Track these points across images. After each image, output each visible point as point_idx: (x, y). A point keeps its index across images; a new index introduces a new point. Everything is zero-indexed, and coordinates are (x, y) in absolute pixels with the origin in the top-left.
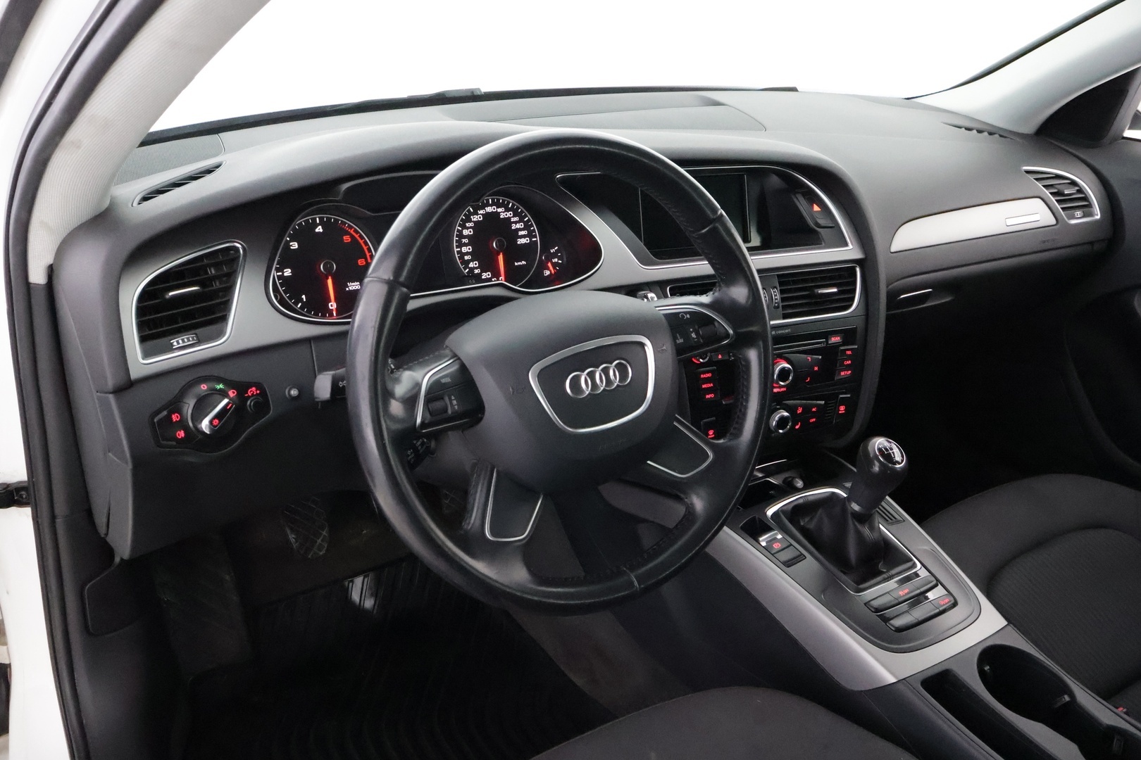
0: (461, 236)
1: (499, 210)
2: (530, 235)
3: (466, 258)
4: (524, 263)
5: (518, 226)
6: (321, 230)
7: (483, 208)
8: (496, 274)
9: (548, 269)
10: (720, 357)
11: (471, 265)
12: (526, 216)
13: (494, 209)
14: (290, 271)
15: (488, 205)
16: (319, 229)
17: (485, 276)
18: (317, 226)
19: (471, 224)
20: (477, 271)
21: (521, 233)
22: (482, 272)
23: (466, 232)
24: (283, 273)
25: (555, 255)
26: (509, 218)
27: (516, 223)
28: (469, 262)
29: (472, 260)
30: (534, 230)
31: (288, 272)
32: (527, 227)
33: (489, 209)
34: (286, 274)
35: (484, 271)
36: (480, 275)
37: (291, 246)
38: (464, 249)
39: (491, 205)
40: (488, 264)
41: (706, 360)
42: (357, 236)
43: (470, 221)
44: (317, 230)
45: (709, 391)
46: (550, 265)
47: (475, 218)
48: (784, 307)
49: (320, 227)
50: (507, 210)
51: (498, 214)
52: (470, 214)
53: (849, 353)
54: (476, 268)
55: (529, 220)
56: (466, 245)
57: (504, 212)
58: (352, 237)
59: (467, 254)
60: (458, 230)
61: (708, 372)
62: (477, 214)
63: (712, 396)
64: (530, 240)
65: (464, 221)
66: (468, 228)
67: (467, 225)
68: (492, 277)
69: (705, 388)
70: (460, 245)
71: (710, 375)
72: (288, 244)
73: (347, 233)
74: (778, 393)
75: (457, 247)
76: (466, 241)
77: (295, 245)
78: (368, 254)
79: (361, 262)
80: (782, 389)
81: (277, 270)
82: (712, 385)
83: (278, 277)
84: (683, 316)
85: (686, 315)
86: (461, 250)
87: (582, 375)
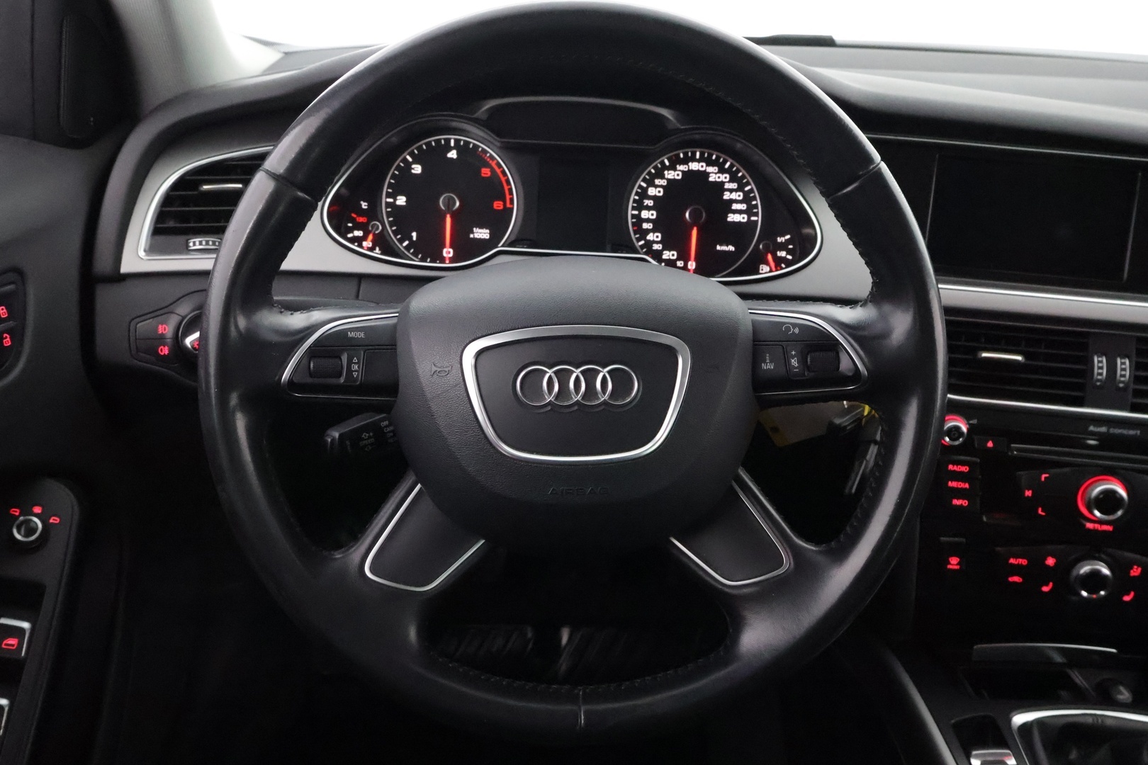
0: (643, 194)
1: (710, 169)
2: (749, 212)
3: (645, 226)
4: (731, 248)
5: (734, 196)
6: (454, 156)
7: (686, 161)
8: (684, 256)
9: (767, 263)
10: (990, 444)
11: (650, 237)
12: (748, 183)
13: (702, 166)
14: (405, 199)
15: (693, 159)
16: (453, 154)
17: (667, 255)
18: (450, 149)
19: (664, 182)
20: (657, 247)
21: (735, 206)
22: (664, 249)
23: (652, 191)
24: (395, 200)
25: (783, 247)
26: (723, 183)
27: (731, 191)
28: (648, 231)
29: (654, 230)
30: (756, 206)
31: (401, 201)
32: (747, 199)
33: (694, 166)
34: (398, 202)
35: (667, 246)
36: (660, 252)
37: (413, 169)
38: (645, 214)
39: (699, 161)
40: (675, 239)
41: (957, 443)
42: (498, 171)
43: (662, 177)
44: (449, 155)
45: (959, 493)
46: (770, 257)
47: (670, 175)
48: (1137, 393)
49: (454, 151)
50: (722, 171)
51: (706, 174)
52: (665, 168)
54: (657, 242)
55: (751, 191)
56: (648, 208)
57: (716, 173)
58: (493, 171)
59: (648, 220)
60: (640, 187)
61: (963, 464)
62: (675, 169)
63: (965, 503)
64: (749, 218)
65: (653, 177)
66: (656, 186)
67: (656, 181)
68: (678, 259)
69: (953, 488)
70: (640, 206)
71: (965, 469)
72: (408, 165)
73: (487, 165)
74: (1095, 531)
75: (634, 208)
76: (650, 203)
77: (417, 169)
78: (508, 197)
79: (498, 205)
80: (1106, 528)
81: (388, 195)
82: (967, 486)
83: (388, 205)
84: (788, 329)
85: (794, 329)
86: (640, 213)
87: (546, 372)
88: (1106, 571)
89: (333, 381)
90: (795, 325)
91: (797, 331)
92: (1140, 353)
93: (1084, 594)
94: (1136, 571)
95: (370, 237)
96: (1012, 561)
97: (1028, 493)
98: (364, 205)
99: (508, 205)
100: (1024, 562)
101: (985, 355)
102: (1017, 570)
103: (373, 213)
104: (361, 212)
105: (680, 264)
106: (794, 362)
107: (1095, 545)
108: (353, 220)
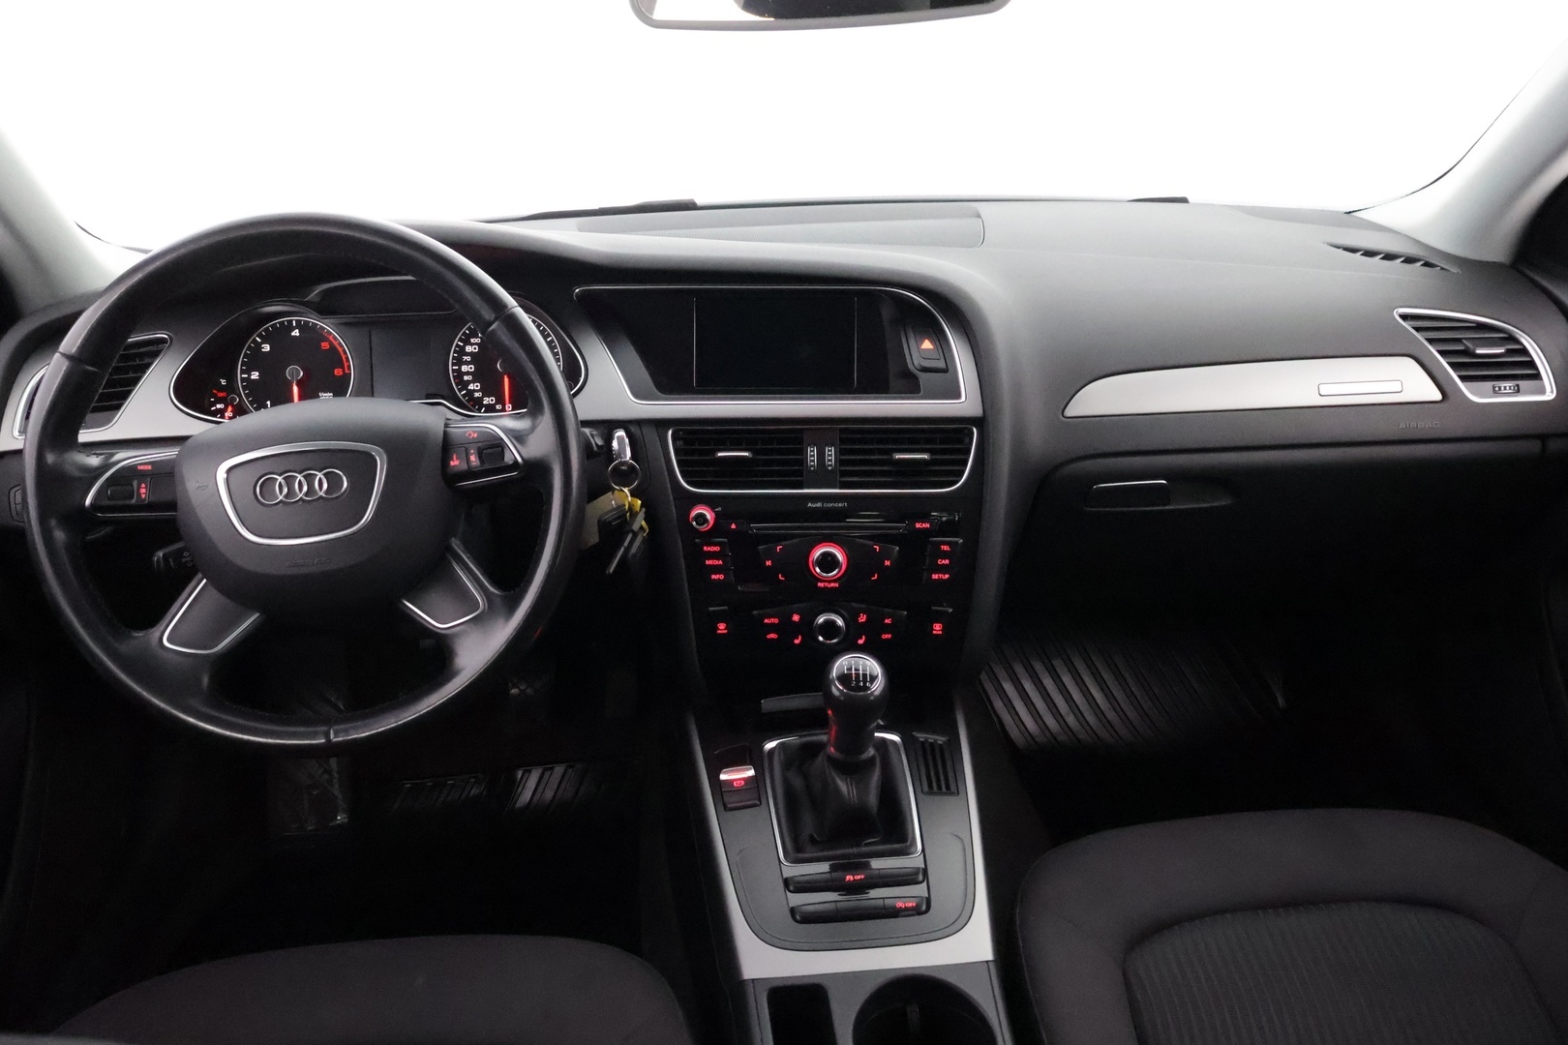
0: (461, 351)
3: (466, 378)
6: (298, 334)
8: (500, 400)
10: (733, 526)
11: (471, 387)
14: (257, 374)
16: (296, 333)
17: (487, 401)
18: (294, 329)
19: (478, 340)
20: (477, 395)
22: (483, 396)
23: (468, 349)
24: (250, 375)
28: (469, 382)
29: (473, 381)
31: (255, 375)
34: (252, 377)
35: (486, 394)
36: (480, 400)
37: (263, 348)
38: (464, 368)
40: (492, 387)
42: (336, 343)
43: (477, 336)
44: (293, 334)
45: (716, 569)
48: (843, 474)
49: (297, 331)
53: (946, 548)
54: (477, 391)
55: (553, 341)
56: (467, 363)
58: (331, 344)
59: (468, 373)
60: (458, 346)
61: (715, 545)
63: (722, 577)
65: (468, 337)
66: (472, 344)
67: (472, 340)
68: (496, 403)
69: (710, 565)
70: (459, 362)
71: (717, 549)
72: (259, 346)
73: (326, 340)
74: (825, 588)
75: (454, 364)
76: (468, 358)
77: (267, 348)
78: (346, 364)
79: (338, 372)
80: (833, 585)
81: (243, 372)
82: (721, 562)
83: (243, 380)
84: (470, 435)
86: (460, 368)
87: (277, 479)
88: (840, 622)
89: (128, 502)
90: (474, 432)
91: (475, 436)
92: (842, 441)
93: (821, 638)
94: (863, 618)
95: (230, 409)
96: (766, 621)
97: (769, 563)
98: (223, 382)
99: (347, 371)
100: (776, 621)
101: (720, 454)
102: (772, 628)
103: (231, 388)
104: (222, 388)
105: (498, 407)
106: (473, 458)
107: (830, 600)
108: (215, 396)
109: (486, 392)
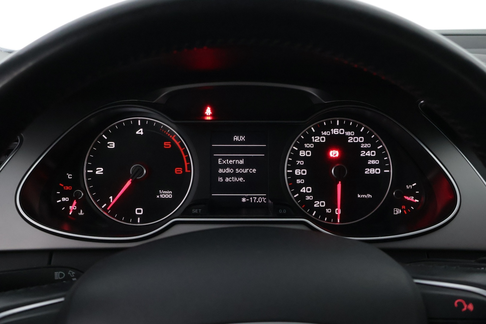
0: (296, 156)
1: (348, 133)
2: (382, 166)
3: (298, 181)
4: (369, 196)
5: (368, 154)
6: (142, 133)
7: (328, 128)
8: (332, 204)
11: (303, 190)
12: (380, 144)
13: (342, 131)
14: (102, 169)
15: (335, 127)
16: (140, 132)
17: (318, 204)
18: (138, 128)
19: (311, 146)
20: (308, 198)
22: (315, 199)
23: (302, 153)
24: (95, 171)
25: (411, 192)
26: (359, 144)
27: (366, 150)
28: (301, 186)
29: (305, 185)
30: (388, 161)
31: (100, 171)
32: (379, 156)
33: (335, 131)
34: (97, 173)
36: (312, 202)
37: (109, 145)
38: (297, 172)
39: (339, 127)
42: (178, 143)
43: (310, 142)
44: (137, 133)
47: (316, 139)
49: (141, 130)
50: (358, 134)
51: (347, 137)
52: (312, 134)
54: (309, 194)
55: (383, 149)
56: (300, 167)
57: (353, 137)
58: (173, 144)
59: (300, 177)
60: (293, 150)
62: (320, 135)
64: (382, 171)
65: (303, 142)
66: (306, 149)
67: (306, 145)
68: (327, 207)
70: (293, 166)
72: (105, 142)
73: (169, 140)
75: (288, 168)
76: (301, 162)
77: (112, 145)
78: (186, 164)
79: (178, 171)
81: (88, 168)
83: (88, 175)
84: (460, 305)
85: (468, 304)
86: (294, 172)
90: (468, 301)
91: (471, 307)
95: (75, 203)
98: (69, 176)
99: (187, 171)
103: (77, 183)
104: (68, 182)
105: (328, 211)
108: (61, 189)
109: (317, 196)
